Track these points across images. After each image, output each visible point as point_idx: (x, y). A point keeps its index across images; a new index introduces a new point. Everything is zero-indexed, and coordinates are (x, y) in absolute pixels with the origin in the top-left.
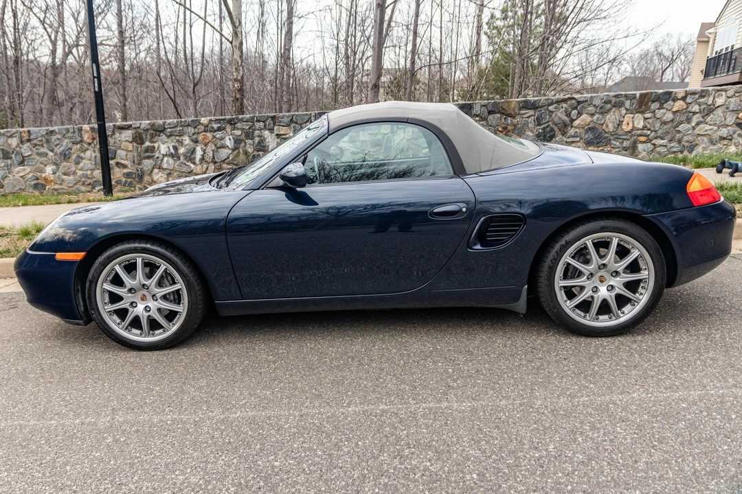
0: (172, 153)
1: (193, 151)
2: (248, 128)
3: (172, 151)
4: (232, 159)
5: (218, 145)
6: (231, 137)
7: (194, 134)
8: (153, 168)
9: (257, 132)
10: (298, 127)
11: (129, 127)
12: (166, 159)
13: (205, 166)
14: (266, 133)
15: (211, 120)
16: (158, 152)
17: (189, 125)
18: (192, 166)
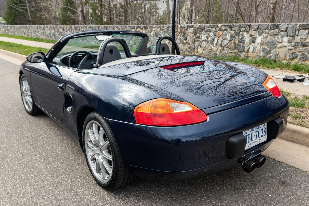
0: (205, 40)
1: (214, 40)
2: (237, 30)
3: (206, 39)
4: (229, 46)
5: (224, 38)
6: (229, 34)
7: (215, 32)
8: (198, 46)
9: (241, 33)
10: (261, 31)
11: (192, 27)
12: (203, 42)
13: (217, 47)
14: (245, 34)
15: (222, 26)
16: (201, 39)
17: (213, 27)
18: (212, 47)
